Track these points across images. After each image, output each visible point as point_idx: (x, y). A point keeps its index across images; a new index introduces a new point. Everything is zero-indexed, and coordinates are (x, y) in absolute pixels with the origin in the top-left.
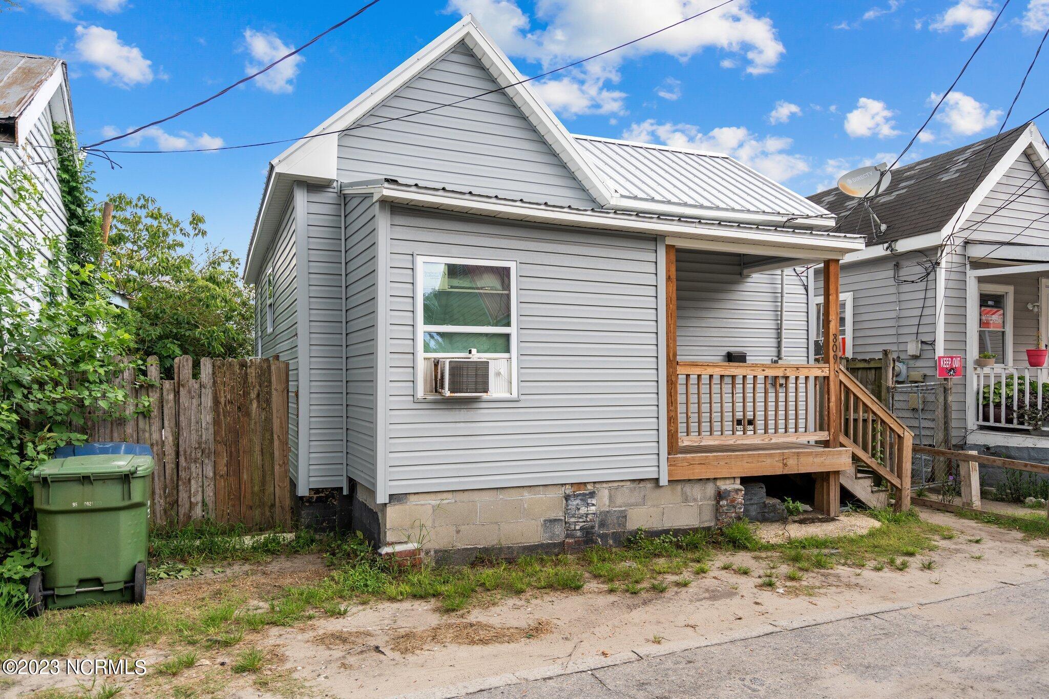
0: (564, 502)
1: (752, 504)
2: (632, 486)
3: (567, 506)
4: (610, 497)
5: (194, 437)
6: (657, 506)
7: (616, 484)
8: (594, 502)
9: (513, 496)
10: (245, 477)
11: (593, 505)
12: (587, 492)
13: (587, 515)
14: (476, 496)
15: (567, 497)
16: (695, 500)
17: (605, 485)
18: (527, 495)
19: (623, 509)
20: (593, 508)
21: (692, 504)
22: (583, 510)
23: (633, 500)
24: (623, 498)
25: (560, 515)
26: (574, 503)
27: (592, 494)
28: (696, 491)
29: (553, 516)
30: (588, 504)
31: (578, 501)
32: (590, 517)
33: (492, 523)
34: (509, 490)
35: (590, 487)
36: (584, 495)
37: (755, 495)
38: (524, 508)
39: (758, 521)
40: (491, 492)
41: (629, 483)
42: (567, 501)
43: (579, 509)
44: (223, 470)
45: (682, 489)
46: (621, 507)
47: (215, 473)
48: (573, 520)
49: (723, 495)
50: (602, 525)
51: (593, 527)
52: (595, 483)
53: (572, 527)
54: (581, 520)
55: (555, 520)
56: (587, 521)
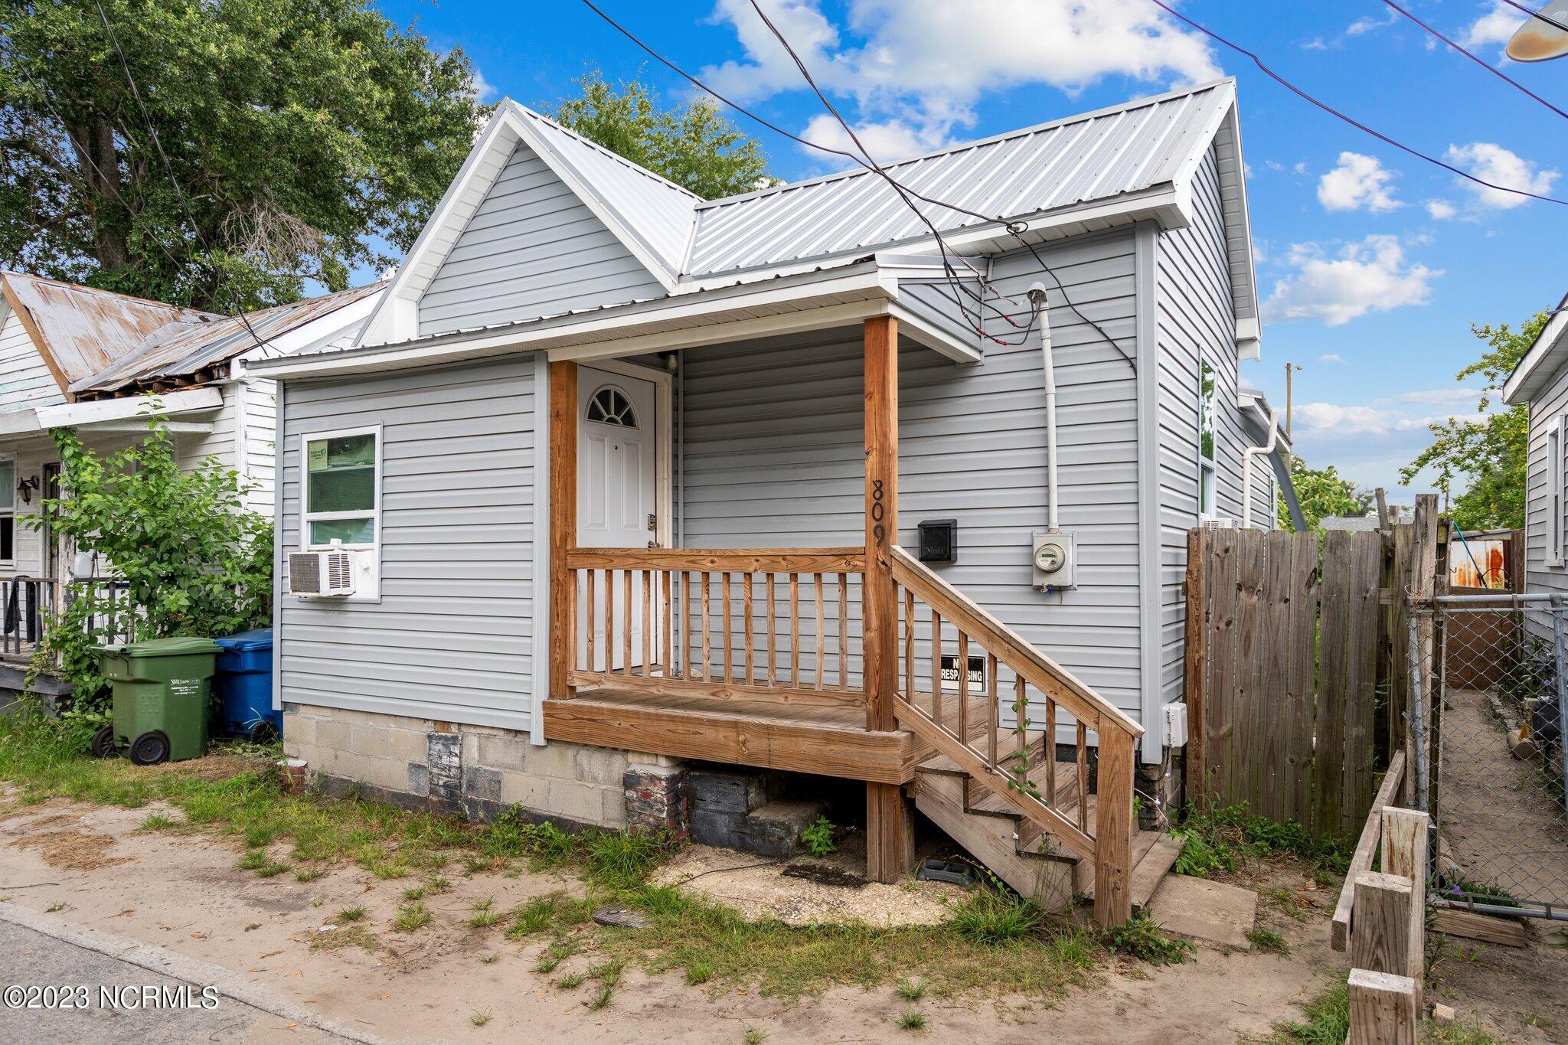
1: (720, 812)
2: (506, 737)
3: (429, 749)
4: (480, 748)
6: (542, 776)
7: (487, 732)
8: (458, 751)
9: (382, 725)
11: (457, 755)
12: (450, 735)
13: (450, 768)
15: (430, 738)
16: (595, 779)
17: (472, 730)
18: (394, 726)
19: (496, 770)
20: (458, 760)
21: (591, 785)
22: (445, 759)
23: (508, 760)
24: (496, 755)
25: (423, 761)
26: (436, 747)
27: (456, 740)
28: (596, 764)
29: (417, 760)
30: (451, 752)
31: (439, 748)
32: (454, 771)
34: (376, 716)
35: (454, 729)
36: (449, 740)
37: (725, 795)
38: (391, 743)
39: (731, 846)
41: (505, 734)
42: (429, 743)
43: (441, 757)
45: (575, 756)
46: (493, 766)
48: (435, 771)
49: (630, 781)
50: (471, 787)
51: (457, 786)
52: (460, 724)
53: (435, 780)
54: (444, 773)
55: (420, 767)
56: (451, 777)
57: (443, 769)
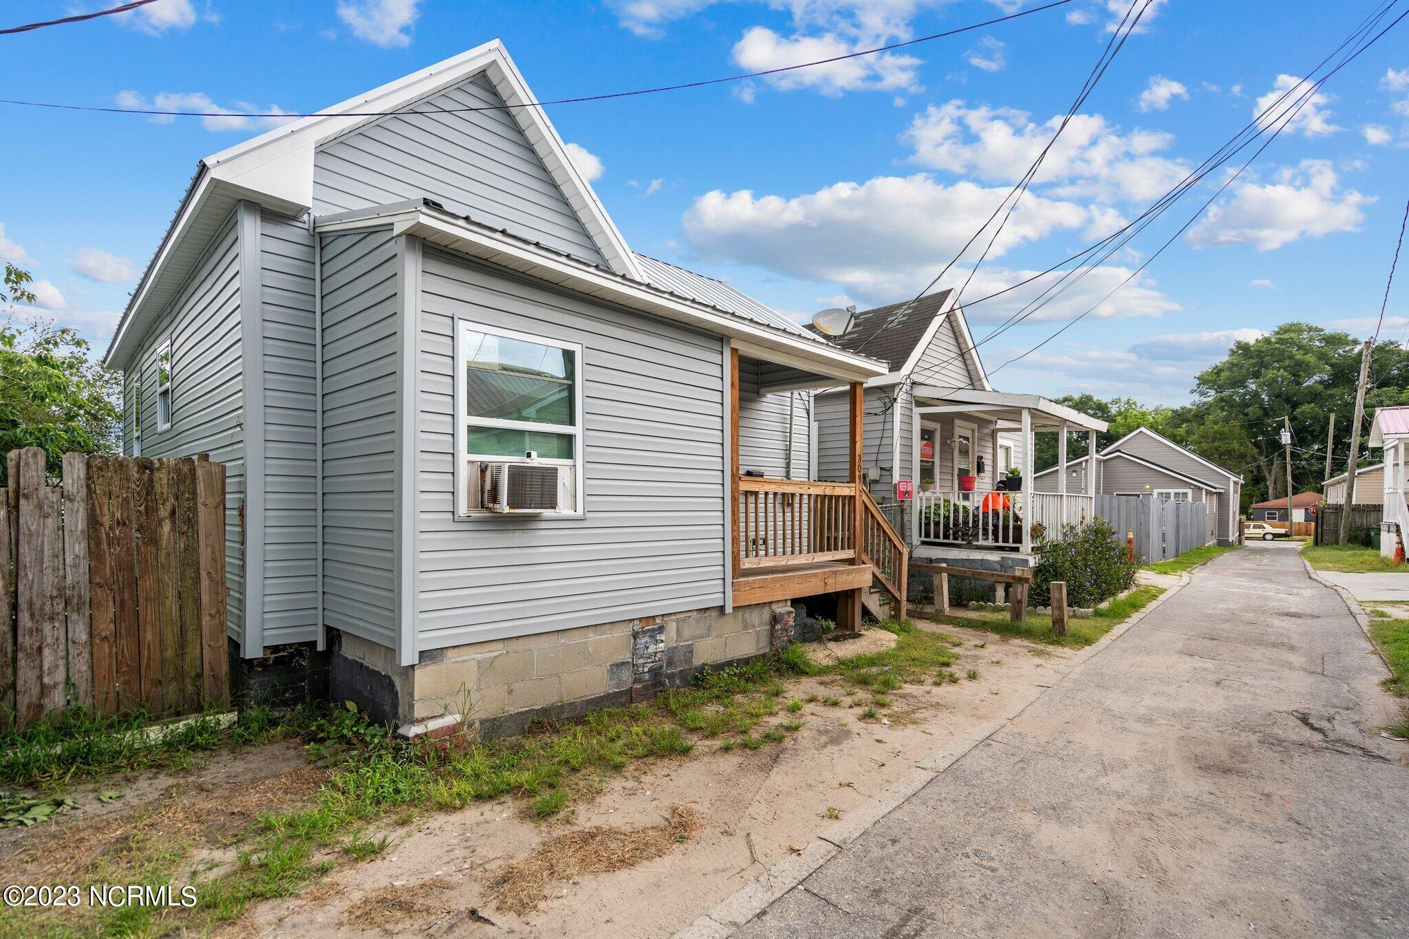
0: (632, 640)
1: (796, 626)
2: (697, 616)
3: (636, 645)
4: (678, 631)
5: (49, 579)
6: (721, 636)
7: (683, 616)
8: (663, 638)
9: (578, 638)
10: (149, 636)
11: (662, 641)
12: (656, 627)
13: (656, 653)
14: (533, 644)
15: (635, 636)
16: (753, 626)
17: (673, 617)
18: (591, 634)
19: (690, 643)
20: (662, 645)
21: (750, 631)
22: (652, 649)
23: (698, 632)
24: (690, 630)
25: (627, 657)
26: (643, 640)
27: (661, 629)
29: (620, 659)
30: (656, 641)
31: (647, 639)
32: (659, 655)
33: (551, 676)
34: (571, 632)
35: (658, 621)
36: (653, 630)
37: (798, 616)
38: (589, 653)
40: (551, 635)
41: (695, 613)
42: (635, 639)
43: (647, 648)
44: (106, 626)
45: (743, 615)
46: (687, 641)
47: (91, 635)
48: (641, 661)
49: (778, 619)
50: (670, 663)
51: (661, 667)
52: (663, 615)
53: (641, 669)
54: (649, 660)
55: (623, 664)
56: (656, 661)
57: (647, 657)
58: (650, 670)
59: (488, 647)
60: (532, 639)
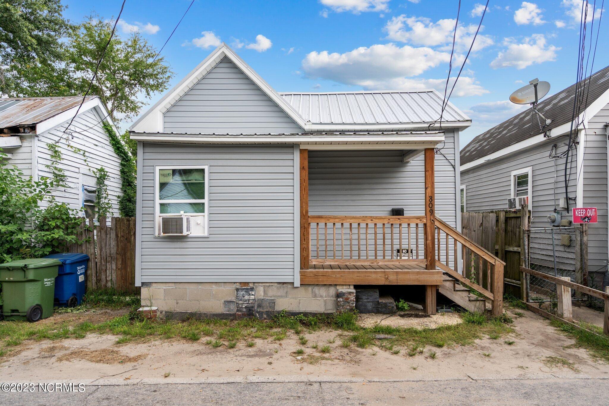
0: (236, 292)
2: (279, 286)
3: (237, 294)
4: (264, 291)
6: (296, 298)
7: (268, 284)
8: (253, 293)
9: (207, 287)
11: (253, 295)
12: (249, 287)
13: (249, 300)
14: (186, 286)
15: (237, 290)
16: (321, 296)
17: (261, 285)
18: (214, 287)
19: (273, 298)
20: (253, 297)
21: (320, 299)
22: (247, 297)
23: (279, 294)
24: (273, 292)
25: (233, 299)
26: (241, 293)
27: (252, 289)
28: (322, 291)
29: (229, 299)
30: (250, 294)
31: (244, 292)
32: (251, 301)
33: (195, 300)
34: (204, 284)
35: (251, 285)
36: (247, 288)
37: (369, 296)
38: (213, 294)
39: (374, 313)
40: (195, 284)
41: (276, 284)
42: (237, 292)
43: (244, 297)
44: (119, 266)
45: (312, 289)
46: (271, 297)
47: (116, 268)
48: (241, 302)
49: (339, 295)
50: (259, 306)
51: (252, 307)
52: (254, 283)
53: (241, 306)
54: (245, 303)
55: (231, 302)
56: (249, 304)
57: (245, 301)
58: (246, 307)
59: (168, 285)
60: (186, 284)
